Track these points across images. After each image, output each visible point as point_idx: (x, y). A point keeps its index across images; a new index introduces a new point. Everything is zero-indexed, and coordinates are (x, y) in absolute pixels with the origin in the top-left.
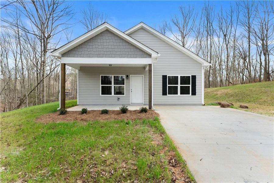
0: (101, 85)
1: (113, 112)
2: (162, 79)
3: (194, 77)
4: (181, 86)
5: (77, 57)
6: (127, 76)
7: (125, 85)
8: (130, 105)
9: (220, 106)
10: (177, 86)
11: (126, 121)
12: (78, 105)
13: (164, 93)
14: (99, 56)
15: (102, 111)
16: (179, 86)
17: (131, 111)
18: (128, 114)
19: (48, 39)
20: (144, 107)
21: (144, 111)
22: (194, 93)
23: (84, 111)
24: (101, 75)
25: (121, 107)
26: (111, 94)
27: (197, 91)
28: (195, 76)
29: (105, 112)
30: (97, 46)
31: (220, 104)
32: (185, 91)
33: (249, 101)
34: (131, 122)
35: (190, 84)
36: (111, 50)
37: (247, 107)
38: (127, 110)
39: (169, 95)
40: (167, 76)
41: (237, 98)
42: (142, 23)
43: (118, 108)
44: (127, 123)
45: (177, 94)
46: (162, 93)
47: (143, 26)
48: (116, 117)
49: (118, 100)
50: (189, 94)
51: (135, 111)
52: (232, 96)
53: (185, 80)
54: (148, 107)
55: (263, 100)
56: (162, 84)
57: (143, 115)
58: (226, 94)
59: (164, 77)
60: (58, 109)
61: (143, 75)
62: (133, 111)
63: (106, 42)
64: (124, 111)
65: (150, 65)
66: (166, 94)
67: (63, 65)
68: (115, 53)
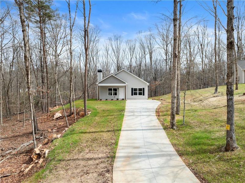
0: (108, 92)
3: (144, 89)
4: (138, 92)
6: (118, 88)
7: (117, 92)
8: (120, 98)
11: (118, 101)
13: (132, 95)
21: (123, 99)
22: (144, 95)
24: (108, 88)
26: (112, 95)
29: (112, 100)
30: (109, 80)
32: (140, 94)
45: (137, 95)
47: (124, 70)
50: (142, 95)
53: (140, 90)
56: (131, 91)
59: (132, 89)
63: (112, 79)
64: (118, 99)
65: (125, 86)
66: (133, 95)
67: (99, 86)
68: (114, 82)
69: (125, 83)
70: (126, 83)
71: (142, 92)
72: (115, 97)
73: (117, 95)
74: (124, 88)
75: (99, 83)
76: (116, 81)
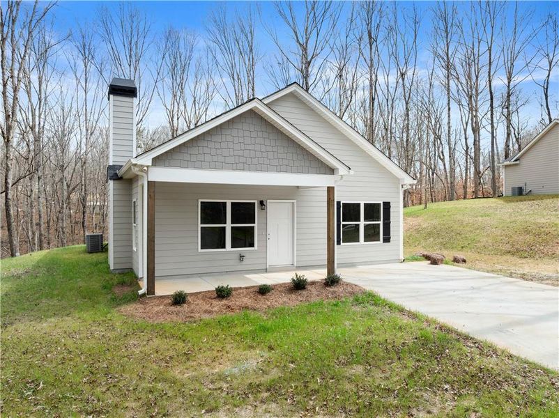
0: (200, 226)
3: (387, 206)
4: (364, 225)
5: (187, 167)
6: (262, 203)
7: (256, 224)
9: (429, 262)
22: (387, 238)
24: (200, 201)
26: (225, 247)
27: (391, 233)
28: (389, 203)
30: (230, 145)
31: (427, 258)
33: (462, 247)
35: (380, 220)
36: (259, 154)
37: (464, 261)
38: (305, 281)
39: (344, 244)
40: (340, 202)
41: (442, 240)
42: (294, 85)
45: (358, 240)
47: (297, 90)
49: (241, 261)
50: (379, 240)
52: (430, 234)
53: (372, 210)
55: (482, 244)
58: (418, 231)
61: (294, 201)
63: (250, 136)
65: (332, 189)
66: (339, 243)
67: (152, 185)
68: (267, 161)
69: (331, 171)
71: (381, 223)
72: (242, 257)
73: (252, 245)
75: (157, 161)
76: (280, 156)
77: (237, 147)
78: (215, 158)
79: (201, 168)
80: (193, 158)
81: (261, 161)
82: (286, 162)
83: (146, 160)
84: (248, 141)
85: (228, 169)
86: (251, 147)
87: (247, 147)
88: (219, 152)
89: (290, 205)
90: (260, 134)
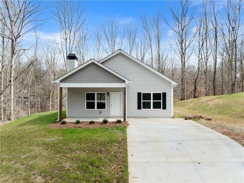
0: (86, 101)
1: (98, 123)
2: (137, 96)
3: (164, 94)
4: (153, 102)
6: (108, 93)
7: (106, 101)
8: (110, 118)
10: (150, 102)
11: (106, 128)
12: (67, 117)
13: (139, 108)
14: (87, 82)
15: (90, 122)
16: (152, 101)
17: (110, 123)
18: (108, 124)
19: (17, 38)
20: (119, 119)
21: (119, 122)
22: (164, 108)
23: (78, 122)
24: (86, 93)
25: (103, 119)
26: (94, 109)
27: (167, 106)
28: (166, 93)
29: (92, 123)
30: (86, 75)
32: (157, 106)
34: (109, 128)
35: (161, 100)
36: (95, 77)
38: (107, 121)
39: (143, 109)
40: (141, 93)
42: (120, 50)
43: (101, 120)
44: (107, 129)
45: (150, 108)
46: (137, 108)
47: (121, 52)
48: (100, 126)
49: (100, 113)
50: (161, 108)
51: (113, 122)
53: (157, 96)
54: (122, 120)
56: (137, 100)
57: (118, 125)
59: (139, 94)
60: (57, 120)
61: (121, 93)
62: (112, 122)
63: (92, 71)
64: (105, 122)
65: (125, 88)
66: (141, 109)
67: (61, 88)
68: (98, 79)
69: (124, 82)
70: (127, 82)
71: (162, 101)
73: (104, 108)
74: (122, 93)
75: (62, 81)
76: (103, 77)
77: (88, 75)
78: (80, 79)
79: (76, 83)
80: (73, 80)
81: (96, 79)
82: (105, 79)
83: (58, 81)
84: (91, 73)
85: (84, 83)
86: (93, 75)
87: (91, 75)
88: (82, 77)
89: (120, 94)
90: (96, 70)
